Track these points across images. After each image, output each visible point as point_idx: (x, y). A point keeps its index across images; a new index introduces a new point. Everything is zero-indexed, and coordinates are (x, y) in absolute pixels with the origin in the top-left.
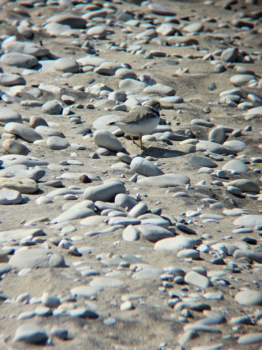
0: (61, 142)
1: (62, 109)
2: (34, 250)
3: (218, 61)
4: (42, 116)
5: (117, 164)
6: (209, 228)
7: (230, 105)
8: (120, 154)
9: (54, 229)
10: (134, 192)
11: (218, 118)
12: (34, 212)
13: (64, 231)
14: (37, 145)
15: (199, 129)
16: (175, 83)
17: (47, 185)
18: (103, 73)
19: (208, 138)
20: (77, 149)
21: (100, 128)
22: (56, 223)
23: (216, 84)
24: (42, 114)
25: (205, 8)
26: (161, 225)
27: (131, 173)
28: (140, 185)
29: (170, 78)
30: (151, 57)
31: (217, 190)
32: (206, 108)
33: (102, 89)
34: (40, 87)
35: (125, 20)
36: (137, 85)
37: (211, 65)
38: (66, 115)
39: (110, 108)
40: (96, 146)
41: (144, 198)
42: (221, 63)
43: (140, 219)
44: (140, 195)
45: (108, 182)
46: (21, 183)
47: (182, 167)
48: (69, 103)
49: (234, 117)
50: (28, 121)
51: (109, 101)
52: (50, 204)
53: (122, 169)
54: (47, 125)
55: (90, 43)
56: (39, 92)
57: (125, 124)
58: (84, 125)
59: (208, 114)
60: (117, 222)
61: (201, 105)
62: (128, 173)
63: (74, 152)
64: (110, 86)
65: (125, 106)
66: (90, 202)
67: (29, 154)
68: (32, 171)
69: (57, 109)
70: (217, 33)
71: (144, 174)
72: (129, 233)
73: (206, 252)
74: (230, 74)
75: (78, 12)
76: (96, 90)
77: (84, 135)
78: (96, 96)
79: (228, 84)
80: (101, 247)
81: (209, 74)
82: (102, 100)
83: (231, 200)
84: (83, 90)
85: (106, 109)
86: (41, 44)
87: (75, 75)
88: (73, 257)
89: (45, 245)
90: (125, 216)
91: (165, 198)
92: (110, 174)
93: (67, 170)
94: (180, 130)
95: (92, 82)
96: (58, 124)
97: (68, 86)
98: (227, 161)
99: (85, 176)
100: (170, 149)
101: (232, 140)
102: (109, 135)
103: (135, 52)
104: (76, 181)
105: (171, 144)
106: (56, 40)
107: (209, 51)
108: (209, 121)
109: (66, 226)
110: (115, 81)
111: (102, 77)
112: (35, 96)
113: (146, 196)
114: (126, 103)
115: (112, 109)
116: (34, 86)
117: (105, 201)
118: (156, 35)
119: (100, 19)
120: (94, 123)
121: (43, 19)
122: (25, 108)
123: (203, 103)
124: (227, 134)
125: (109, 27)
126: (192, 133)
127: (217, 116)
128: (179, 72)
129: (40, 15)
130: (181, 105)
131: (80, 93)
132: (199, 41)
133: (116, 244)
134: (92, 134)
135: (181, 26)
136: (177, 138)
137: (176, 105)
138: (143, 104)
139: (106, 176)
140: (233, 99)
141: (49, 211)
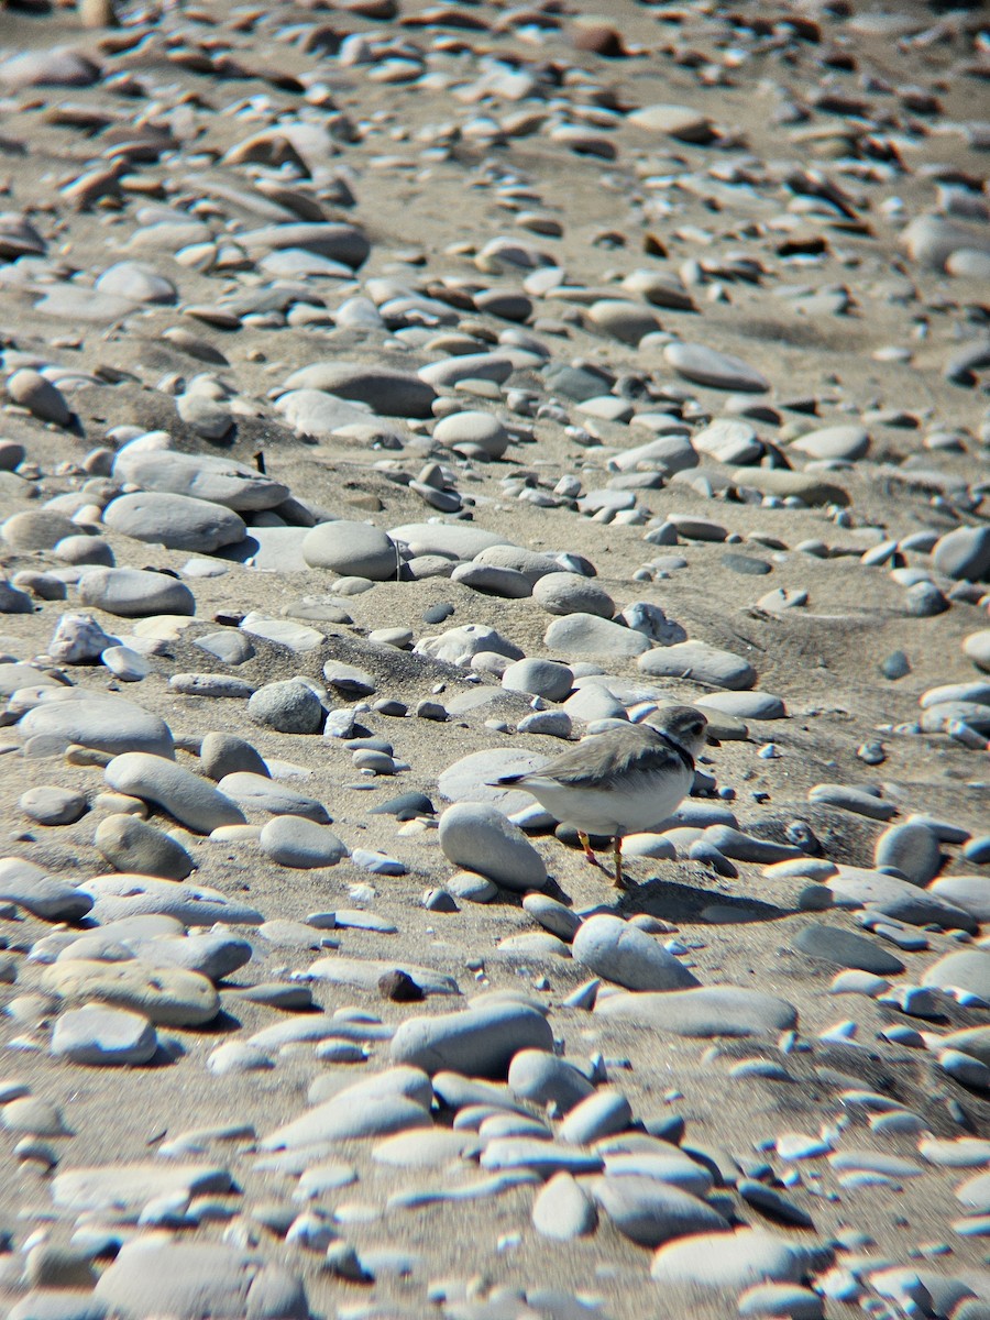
0: (316, 839)
1: (325, 714)
2: (192, 1247)
3: (921, 573)
4: (246, 735)
5: (524, 936)
6: (866, 1209)
7: (962, 741)
8: (535, 901)
9: (273, 1171)
10: (584, 1047)
11: (913, 784)
12: (198, 1102)
13: (310, 1181)
14: (224, 844)
15: (841, 822)
16: (754, 641)
17: (257, 1000)
18: (488, 584)
19: (872, 859)
20: (377, 872)
21: (466, 798)
22: (282, 1148)
23: (910, 659)
24: (249, 726)
25: (876, 373)
26: (681, 1182)
27: (574, 973)
28: (606, 1022)
29: (737, 623)
30: (670, 537)
31: (901, 1062)
32: (868, 747)
33: (482, 645)
34: (246, 625)
35: (580, 396)
36: (615, 639)
37: (894, 583)
38: (337, 736)
39: (509, 721)
40: (448, 863)
41: (620, 1072)
42: (929, 580)
43: (600, 1154)
44: (606, 1059)
45: (486, 1004)
46: (156, 985)
47: (770, 962)
48: (350, 691)
49: (973, 788)
50: (194, 750)
51: (504, 693)
52: (260, 1075)
53: (540, 958)
54: (263, 770)
55: (443, 470)
56: (241, 643)
57: (557, 784)
58: (406, 780)
59: (874, 769)
60: (514, 1157)
61: (851, 733)
62: (565, 974)
63: (363, 880)
64: (513, 637)
65: (566, 718)
66: (416, 1075)
67: (192, 877)
68: (201, 942)
69: (304, 713)
70: (916, 467)
71: (624, 980)
72: (557, 1207)
73: (850, 1300)
74: (964, 625)
75: (404, 357)
76: (455, 647)
77: (405, 819)
78: (456, 673)
79: (955, 661)
80: (446, 1251)
81: (886, 618)
82: (477, 689)
83: (950, 1104)
84: (406, 644)
85: (493, 723)
86: (261, 468)
87: (380, 584)
88: (340, 1285)
89: (237, 1231)
90: (546, 1136)
91: (699, 1080)
92: (493, 971)
93: (333, 946)
94: (767, 820)
95: (443, 616)
96: (304, 771)
97: (352, 626)
98: (942, 953)
99: (400, 974)
100: (727, 894)
101: (962, 874)
102: (498, 824)
103: (612, 516)
104: (364, 990)
105: (732, 873)
106: (316, 452)
107: (888, 532)
108: (878, 795)
109: (317, 1161)
110: (531, 617)
111: (483, 600)
112: (226, 658)
113: (627, 1066)
114: (569, 708)
115: (515, 727)
116: (223, 621)
117: (470, 1072)
118: (690, 458)
119: (486, 387)
120: (441, 777)
121: (274, 374)
122: (186, 700)
123: (857, 726)
124: (946, 849)
125: (518, 418)
126: (811, 835)
127: (911, 779)
128: (771, 602)
129: (260, 359)
130: (777, 727)
131: (395, 658)
132: (851, 494)
133: (507, 1245)
134: (432, 818)
135: (786, 431)
136: (757, 853)
137: (757, 727)
138: (633, 713)
139: (481, 978)
140: (972, 720)
141: (256, 1100)
